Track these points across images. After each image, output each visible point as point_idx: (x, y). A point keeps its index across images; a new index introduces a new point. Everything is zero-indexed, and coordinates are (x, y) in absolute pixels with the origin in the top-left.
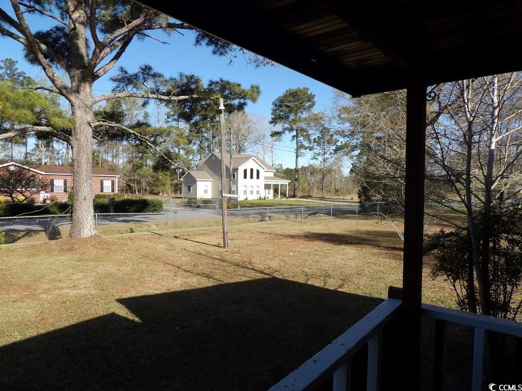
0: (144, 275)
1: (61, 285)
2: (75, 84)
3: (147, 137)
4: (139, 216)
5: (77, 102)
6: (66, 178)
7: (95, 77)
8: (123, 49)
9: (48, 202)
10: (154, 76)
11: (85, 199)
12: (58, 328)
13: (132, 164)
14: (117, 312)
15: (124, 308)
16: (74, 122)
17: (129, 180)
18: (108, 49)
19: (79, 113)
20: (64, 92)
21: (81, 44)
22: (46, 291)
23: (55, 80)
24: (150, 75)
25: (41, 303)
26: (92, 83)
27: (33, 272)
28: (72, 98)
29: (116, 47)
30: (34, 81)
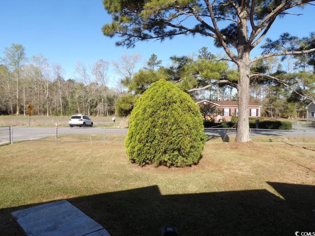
0: (283, 170)
1: (233, 167)
2: (240, 54)
3: (284, 81)
4: (275, 132)
5: (241, 64)
6: (230, 108)
7: (251, 48)
8: (269, 27)
9: (221, 121)
10: (291, 39)
11: (244, 120)
12: (235, 190)
13: (269, 98)
14: (267, 190)
15: (272, 188)
16: (240, 76)
17: (267, 109)
18: (260, 29)
19: (242, 70)
20: (234, 59)
21: (244, 30)
22: (226, 169)
23: (230, 54)
24: (287, 39)
25: (225, 175)
26: (250, 51)
27: (219, 158)
28: (239, 62)
29: (264, 26)
30: (215, 56)
